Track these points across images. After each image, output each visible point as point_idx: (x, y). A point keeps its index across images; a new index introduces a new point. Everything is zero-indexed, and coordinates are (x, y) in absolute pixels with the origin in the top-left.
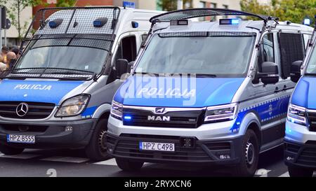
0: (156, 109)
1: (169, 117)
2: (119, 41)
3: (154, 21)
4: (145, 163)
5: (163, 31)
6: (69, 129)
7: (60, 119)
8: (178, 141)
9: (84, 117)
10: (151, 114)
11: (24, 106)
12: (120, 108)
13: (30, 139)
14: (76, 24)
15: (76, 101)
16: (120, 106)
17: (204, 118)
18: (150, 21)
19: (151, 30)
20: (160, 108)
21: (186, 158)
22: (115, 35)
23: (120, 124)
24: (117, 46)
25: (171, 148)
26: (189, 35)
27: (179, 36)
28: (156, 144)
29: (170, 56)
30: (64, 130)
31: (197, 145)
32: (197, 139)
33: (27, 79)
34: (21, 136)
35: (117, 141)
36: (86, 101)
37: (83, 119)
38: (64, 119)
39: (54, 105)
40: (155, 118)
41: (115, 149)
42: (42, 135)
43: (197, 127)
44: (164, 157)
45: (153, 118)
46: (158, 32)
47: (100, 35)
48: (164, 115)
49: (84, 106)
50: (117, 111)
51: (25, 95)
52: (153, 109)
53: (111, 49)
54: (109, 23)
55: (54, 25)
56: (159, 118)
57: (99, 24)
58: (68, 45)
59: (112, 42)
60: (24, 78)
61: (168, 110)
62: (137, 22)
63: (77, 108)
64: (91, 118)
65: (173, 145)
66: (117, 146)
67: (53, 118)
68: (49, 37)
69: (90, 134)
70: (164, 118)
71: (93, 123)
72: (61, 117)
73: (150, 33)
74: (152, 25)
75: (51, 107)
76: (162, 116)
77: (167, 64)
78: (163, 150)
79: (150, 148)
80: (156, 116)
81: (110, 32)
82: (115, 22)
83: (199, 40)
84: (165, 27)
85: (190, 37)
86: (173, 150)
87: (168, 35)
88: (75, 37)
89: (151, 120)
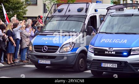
0: (109, 49)
1: (115, 52)
2: (89, 18)
3: (108, 9)
4: (104, 73)
5: (112, 14)
6: (65, 58)
7: (61, 53)
8: (118, 63)
9: (72, 52)
10: (106, 50)
11: (46, 47)
12: (93, 48)
13: (48, 62)
14: (69, 11)
15: (68, 45)
16: (93, 47)
17: (130, 53)
18: (107, 9)
19: (107, 13)
20: (111, 48)
21: (122, 71)
22: (87, 16)
23: (93, 55)
24: (88, 20)
25: (115, 66)
26: (124, 15)
27: (119, 16)
28: (109, 64)
29: (116, 24)
30: (63, 58)
31: (127, 65)
32: (127, 62)
33: (47, 35)
34: (44, 61)
35: (91, 62)
36: (73, 45)
37: (72, 54)
38: (63, 53)
39: (59, 47)
40: (109, 52)
41: (91, 66)
42: (54, 61)
43: (127, 57)
44: (112, 70)
45: (107, 52)
46: (110, 14)
47: (80, 15)
48: (112, 51)
49: (72, 48)
50: (91, 49)
51: (46, 43)
52: (107, 49)
53: (85, 22)
54: (84, 10)
55: (60, 11)
56: (110, 53)
57: (80, 10)
58: (66, 20)
59: (86, 18)
60: (46, 35)
61: (114, 49)
62: (97, 9)
63: (69, 48)
64: (75, 53)
65: (116, 65)
66: (91, 64)
67: (58, 53)
68: (58, 16)
69: (75, 60)
70: (113, 53)
71: (76, 55)
72: (62, 52)
73: (106, 15)
74: (108, 11)
75: (57, 48)
76: (111, 52)
77: (114, 28)
78: (112, 67)
79: (106, 66)
80: (109, 51)
81: (85, 14)
82: (87, 10)
83: (129, 18)
84: (113, 12)
85: (124, 16)
86: (117, 67)
87: (115, 15)
88: (69, 16)
89: (107, 54)
